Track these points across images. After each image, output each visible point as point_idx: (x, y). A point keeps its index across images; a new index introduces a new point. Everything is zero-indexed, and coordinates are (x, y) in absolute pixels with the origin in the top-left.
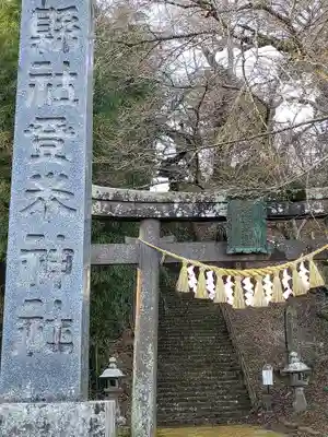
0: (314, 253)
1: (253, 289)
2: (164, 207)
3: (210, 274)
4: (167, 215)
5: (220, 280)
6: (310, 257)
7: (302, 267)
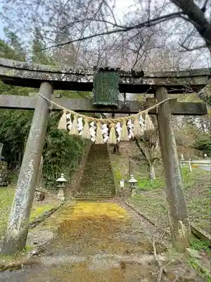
0: (149, 109)
1: (109, 132)
2: (55, 75)
3: (80, 120)
4: (56, 79)
5: (87, 124)
6: (146, 111)
7: (141, 118)
